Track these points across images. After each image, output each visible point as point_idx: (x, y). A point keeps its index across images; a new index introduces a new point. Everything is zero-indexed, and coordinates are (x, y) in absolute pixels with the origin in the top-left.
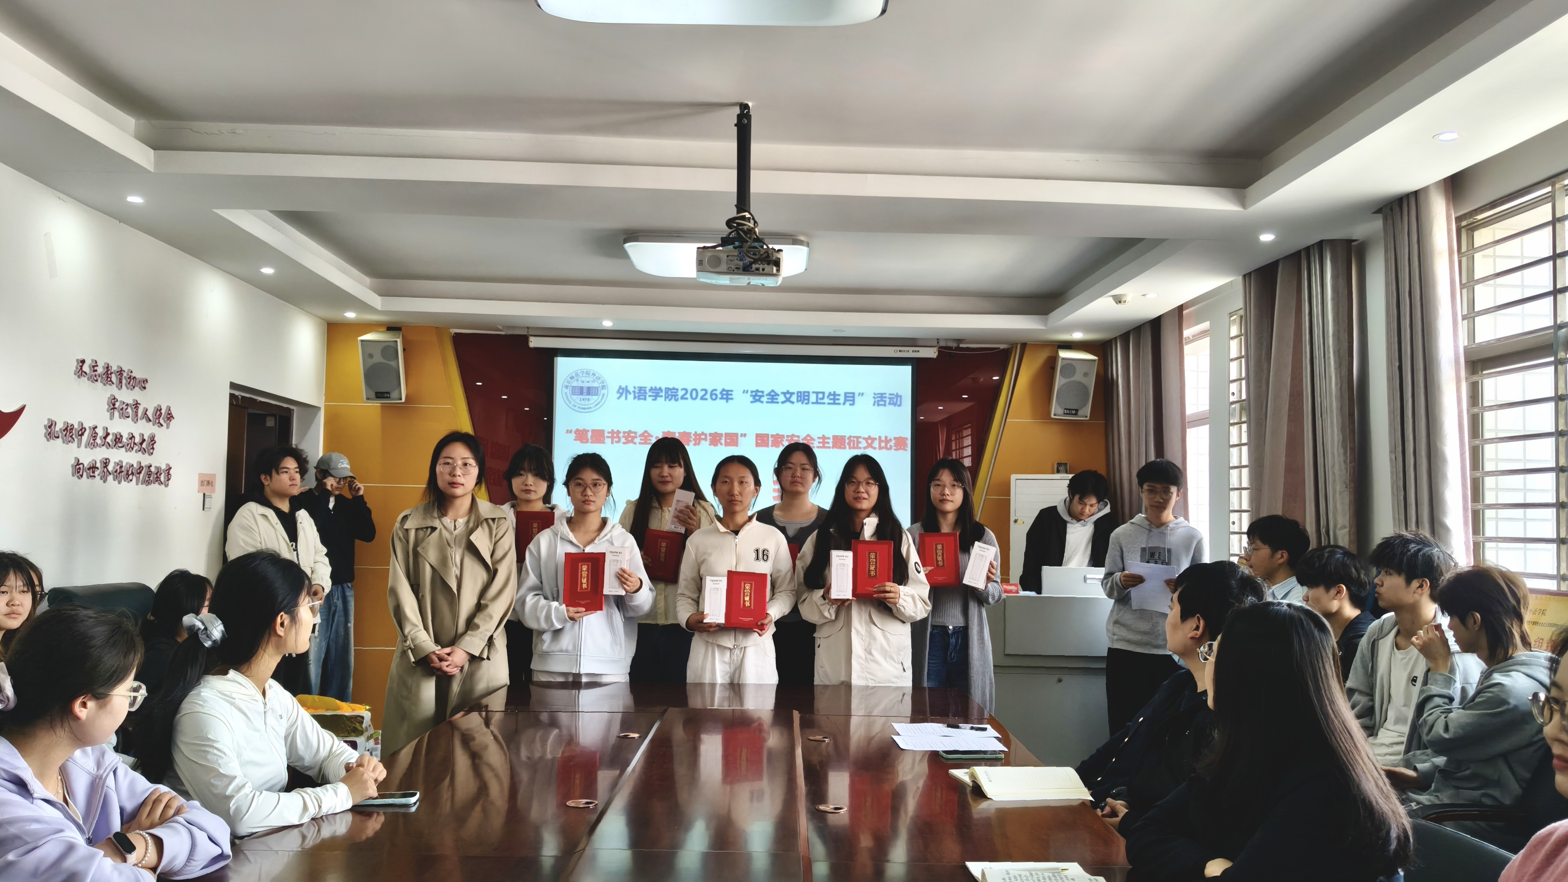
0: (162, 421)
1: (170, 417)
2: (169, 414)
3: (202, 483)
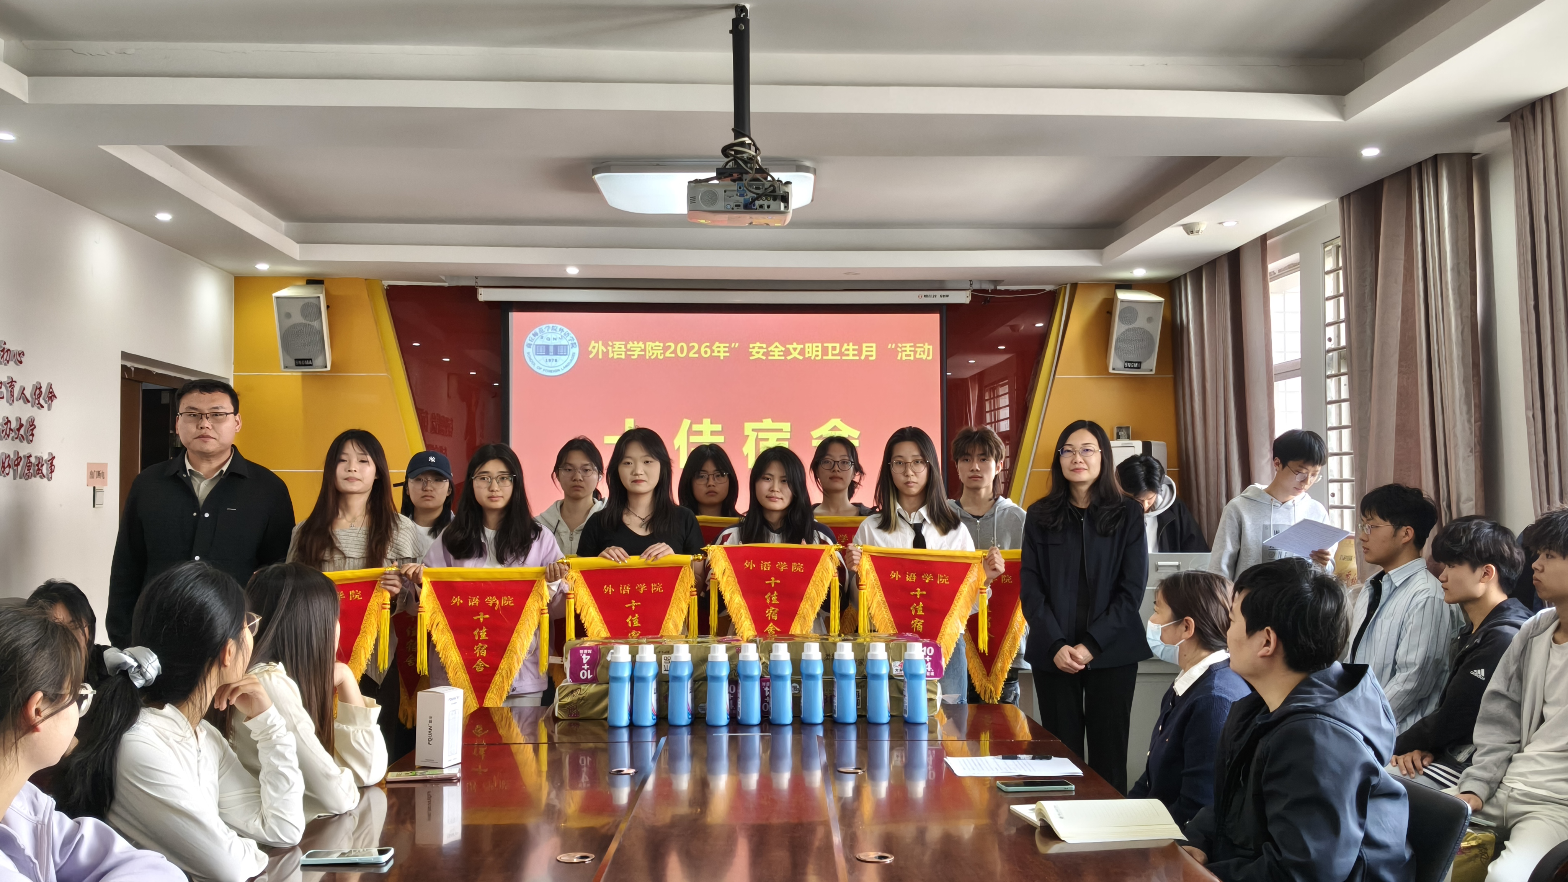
0: (42, 402)
1: (52, 396)
2: (51, 393)
3: (91, 475)
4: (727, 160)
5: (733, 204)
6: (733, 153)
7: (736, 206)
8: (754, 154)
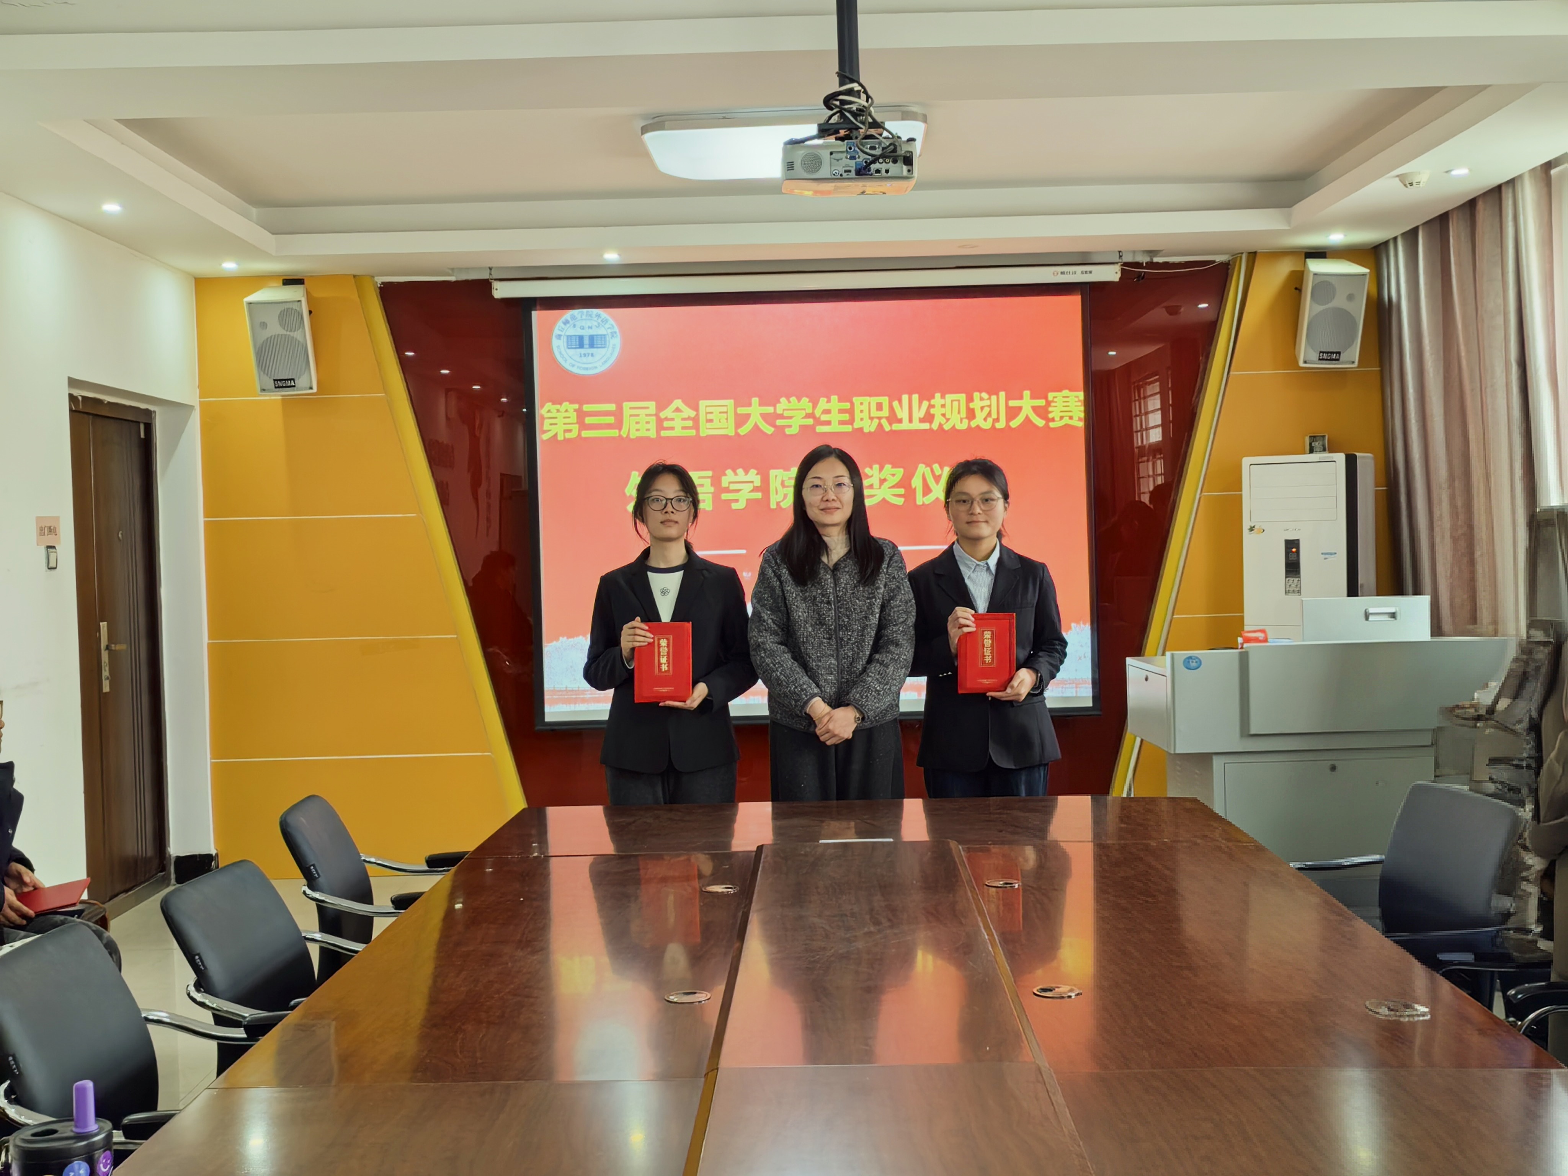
3: (42, 531)
4: (831, 112)
5: (842, 170)
6: (838, 103)
7: (846, 171)
8: (866, 104)
